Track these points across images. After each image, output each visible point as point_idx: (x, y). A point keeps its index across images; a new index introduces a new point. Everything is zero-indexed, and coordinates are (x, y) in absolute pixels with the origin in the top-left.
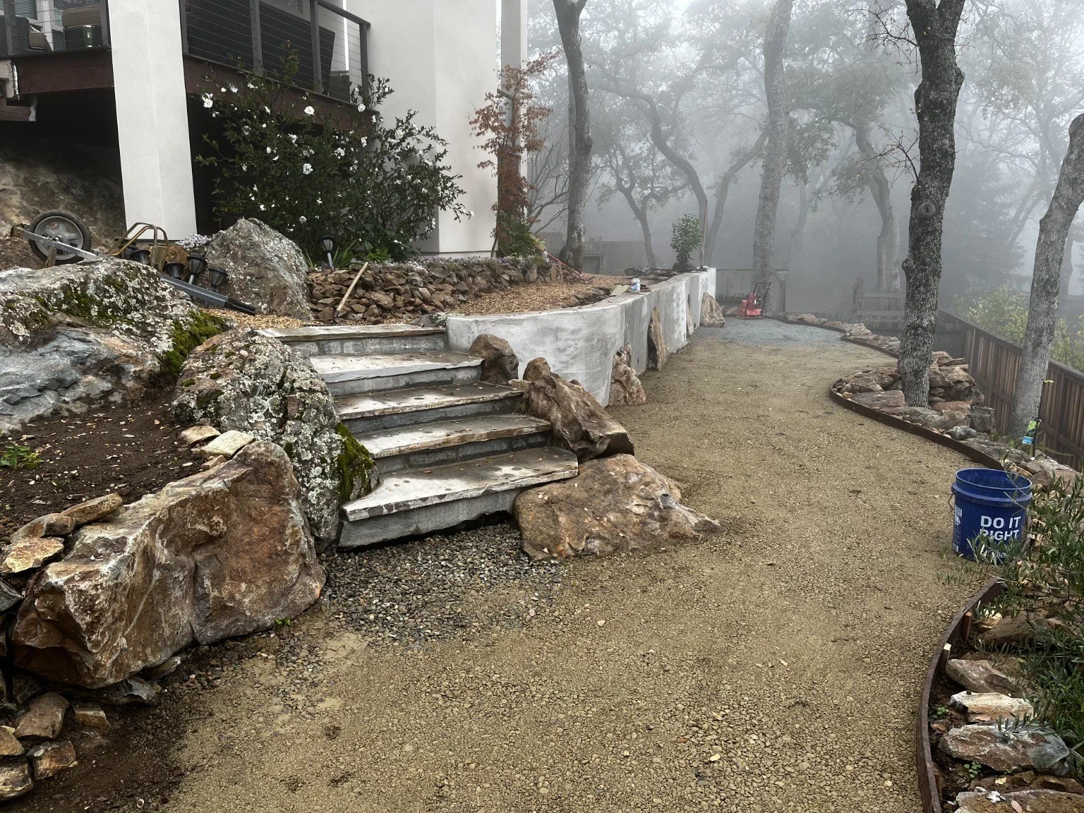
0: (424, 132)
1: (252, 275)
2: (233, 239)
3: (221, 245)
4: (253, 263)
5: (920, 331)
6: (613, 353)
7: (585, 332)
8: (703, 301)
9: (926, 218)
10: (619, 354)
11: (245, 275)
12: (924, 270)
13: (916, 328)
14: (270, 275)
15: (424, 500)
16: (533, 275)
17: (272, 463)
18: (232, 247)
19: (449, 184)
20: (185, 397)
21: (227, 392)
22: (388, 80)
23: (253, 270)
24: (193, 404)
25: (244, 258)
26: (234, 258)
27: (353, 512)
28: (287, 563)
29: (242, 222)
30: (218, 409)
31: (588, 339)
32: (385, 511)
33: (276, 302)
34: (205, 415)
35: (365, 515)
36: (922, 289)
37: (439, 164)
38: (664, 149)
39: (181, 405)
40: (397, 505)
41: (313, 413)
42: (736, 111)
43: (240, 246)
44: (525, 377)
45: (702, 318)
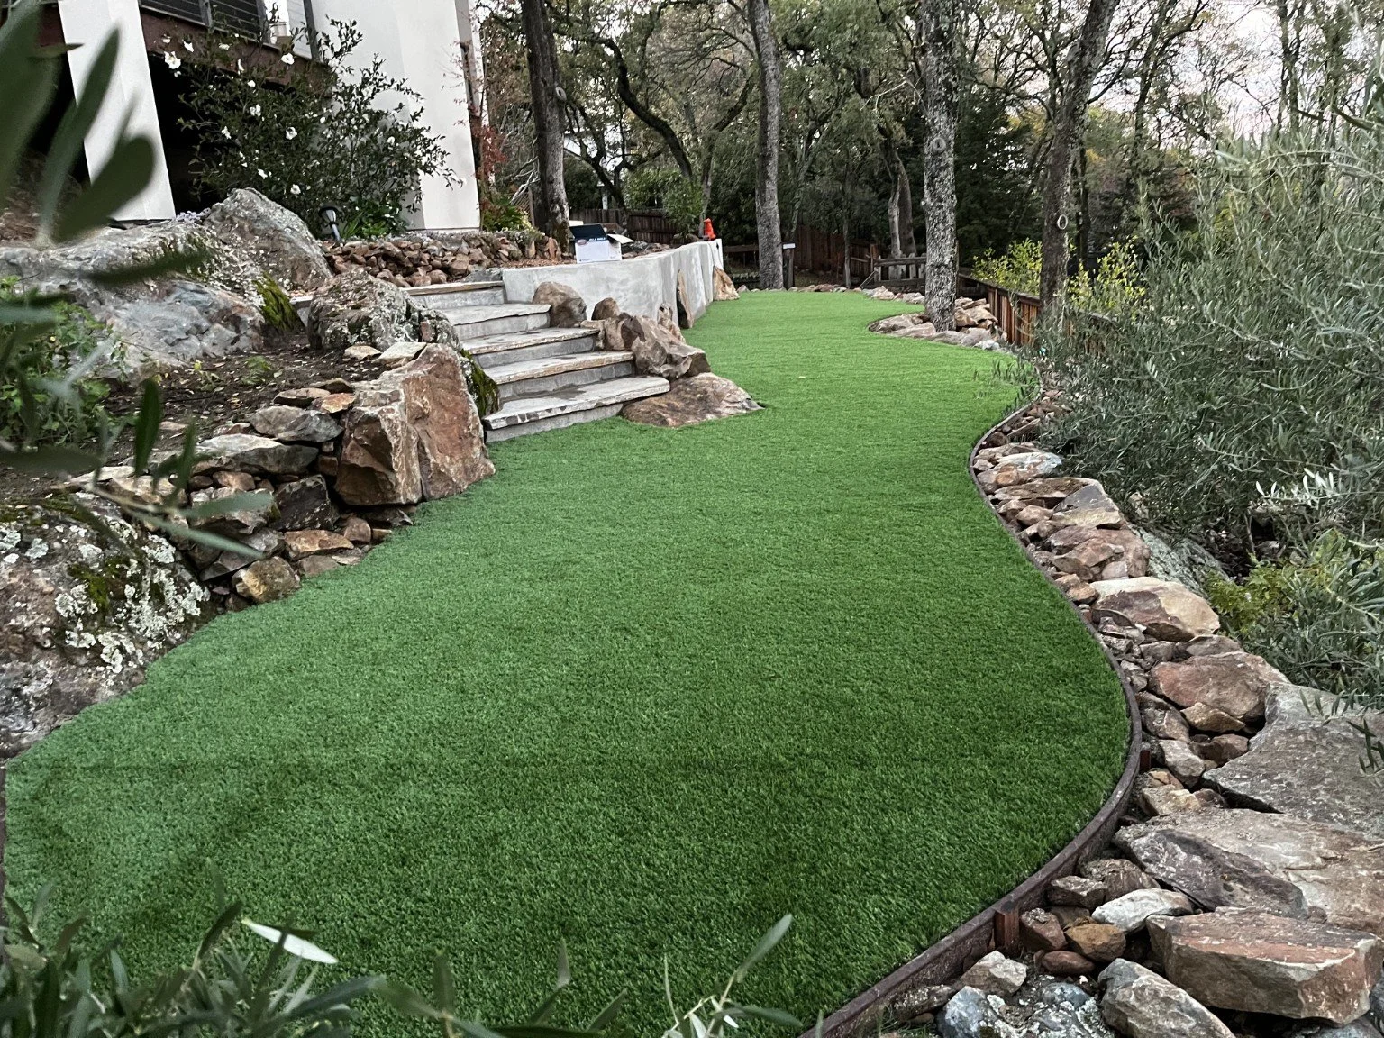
0: (395, 85)
1: (264, 249)
2: (235, 210)
3: (223, 219)
4: (265, 236)
5: (943, 269)
6: (656, 308)
7: (631, 283)
8: (714, 275)
9: (938, 154)
10: (662, 309)
11: (258, 250)
12: (941, 207)
13: (939, 267)
14: (287, 247)
15: (549, 410)
16: (532, 251)
17: (449, 361)
18: (236, 220)
19: (431, 147)
20: (337, 325)
21: (374, 317)
22: (355, 23)
23: (265, 243)
24: (346, 331)
25: (253, 231)
26: (241, 231)
27: (495, 421)
28: (472, 445)
29: (242, 194)
30: (371, 332)
31: (636, 291)
32: (520, 421)
33: (299, 276)
34: (359, 339)
35: (504, 423)
36: (941, 226)
37: (416, 125)
38: (633, 105)
39: (335, 332)
40: (529, 416)
41: (445, 336)
42: (712, 56)
43: (245, 218)
44: (594, 318)
45: (715, 295)
